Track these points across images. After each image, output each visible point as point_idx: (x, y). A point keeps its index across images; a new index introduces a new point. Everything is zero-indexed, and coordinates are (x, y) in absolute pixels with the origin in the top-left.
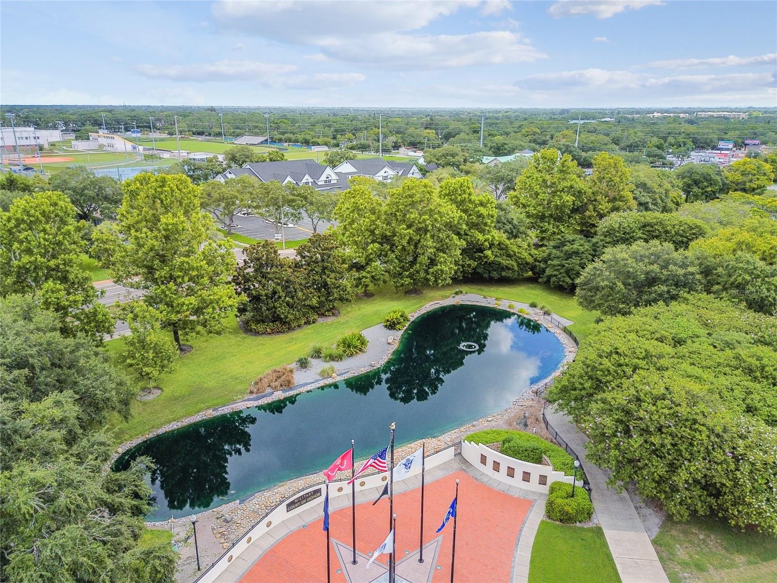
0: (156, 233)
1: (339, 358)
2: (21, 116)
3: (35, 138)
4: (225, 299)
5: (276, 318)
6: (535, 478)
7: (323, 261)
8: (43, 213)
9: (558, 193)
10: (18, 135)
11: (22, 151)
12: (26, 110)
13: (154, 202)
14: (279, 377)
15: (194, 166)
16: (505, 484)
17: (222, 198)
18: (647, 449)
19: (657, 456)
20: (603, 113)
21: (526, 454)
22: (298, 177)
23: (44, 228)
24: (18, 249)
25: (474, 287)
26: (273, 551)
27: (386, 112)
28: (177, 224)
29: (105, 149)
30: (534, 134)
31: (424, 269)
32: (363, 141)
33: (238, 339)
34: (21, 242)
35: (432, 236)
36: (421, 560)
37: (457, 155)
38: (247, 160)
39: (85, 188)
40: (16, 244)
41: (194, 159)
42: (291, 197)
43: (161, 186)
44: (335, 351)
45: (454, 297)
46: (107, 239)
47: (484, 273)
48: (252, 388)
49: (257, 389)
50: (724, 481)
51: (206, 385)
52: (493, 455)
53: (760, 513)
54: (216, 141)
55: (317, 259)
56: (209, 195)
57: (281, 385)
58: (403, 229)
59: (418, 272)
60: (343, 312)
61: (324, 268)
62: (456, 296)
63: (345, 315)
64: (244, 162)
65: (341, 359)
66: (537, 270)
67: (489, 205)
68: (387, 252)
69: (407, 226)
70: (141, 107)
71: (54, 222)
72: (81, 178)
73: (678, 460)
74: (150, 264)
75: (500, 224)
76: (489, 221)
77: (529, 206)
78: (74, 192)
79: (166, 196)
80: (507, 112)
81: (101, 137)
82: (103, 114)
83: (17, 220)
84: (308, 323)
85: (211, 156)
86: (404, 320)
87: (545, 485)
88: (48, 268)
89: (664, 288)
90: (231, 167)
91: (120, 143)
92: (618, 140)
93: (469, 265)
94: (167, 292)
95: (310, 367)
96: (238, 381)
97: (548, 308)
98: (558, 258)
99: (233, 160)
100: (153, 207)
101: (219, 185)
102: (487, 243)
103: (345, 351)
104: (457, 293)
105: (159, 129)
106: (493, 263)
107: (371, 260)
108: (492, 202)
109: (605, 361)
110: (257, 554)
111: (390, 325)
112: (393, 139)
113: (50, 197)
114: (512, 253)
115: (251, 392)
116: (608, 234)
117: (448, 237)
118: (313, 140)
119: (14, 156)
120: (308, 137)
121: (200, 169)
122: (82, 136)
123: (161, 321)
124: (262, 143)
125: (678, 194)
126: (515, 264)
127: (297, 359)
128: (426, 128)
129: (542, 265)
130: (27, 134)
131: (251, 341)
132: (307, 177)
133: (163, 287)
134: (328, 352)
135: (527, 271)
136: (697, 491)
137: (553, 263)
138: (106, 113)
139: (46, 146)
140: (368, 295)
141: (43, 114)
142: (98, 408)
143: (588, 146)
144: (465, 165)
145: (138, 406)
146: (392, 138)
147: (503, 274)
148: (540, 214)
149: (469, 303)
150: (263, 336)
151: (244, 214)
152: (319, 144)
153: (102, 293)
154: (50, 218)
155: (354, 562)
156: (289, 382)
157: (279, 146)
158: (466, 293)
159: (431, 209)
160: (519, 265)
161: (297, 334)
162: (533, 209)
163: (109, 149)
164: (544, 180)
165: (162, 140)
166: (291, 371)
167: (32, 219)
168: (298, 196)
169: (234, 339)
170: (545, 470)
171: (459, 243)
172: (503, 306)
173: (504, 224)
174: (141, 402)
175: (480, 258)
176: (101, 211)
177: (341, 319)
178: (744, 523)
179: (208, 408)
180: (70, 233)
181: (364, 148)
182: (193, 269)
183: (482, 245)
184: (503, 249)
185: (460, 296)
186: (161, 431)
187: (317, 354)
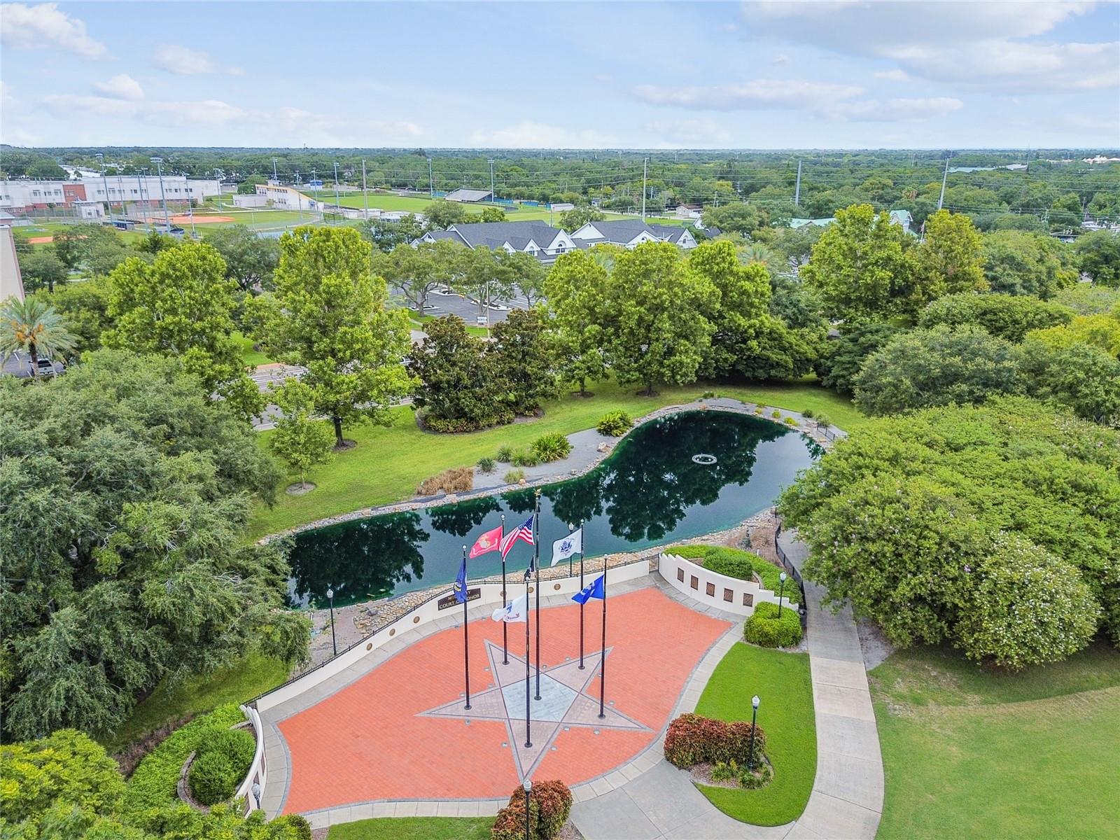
0: (316, 296)
1: (532, 463)
2: (171, 161)
3: (186, 190)
4: (394, 380)
5: (460, 413)
6: (738, 598)
7: (523, 344)
8: (191, 267)
9: (870, 267)
10: (166, 186)
11: (170, 208)
12: (177, 154)
13: (316, 260)
14: (455, 479)
15: (383, 227)
16: (703, 604)
17: (412, 266)
18: (865, 559)
19: (877, 568)
20: (1011, 156)
21: (730, 568)
22: (519, 244)
23: (191, 284)
24: (162, 307)
25: (733, 390)
26: (418, 646)
27: (670, 156)
28: (340, 287)
29: (274, 206)
30: (884, 187)
31: (657, 360)
32: (623, 197)
33: (413, 437)
34: (164, 301)
35: (671, 317)
36: (582, 667)
37: (750, 215)
38: (454, 220)
39: (244, 253)
40: (159, 302)
41: (388, 220)
42: (501, 267)
43: (324, 241)
44: (528, 453)
45: (700, 401)
46: (261, 305)
47: (746, 371)
48: (420, 488)
49: (425, 492)
50: (957, 601)
51: (367, 483)
52: (691, 569)
53: (997, 641)
54: (423, 196)
55: (515, 341)
56: (397, 264)
57: (456, 488)
58: (631, 305)
59: (649, 364)
60: (548, 413)
61: (525, 354)
62: (704, 400)
63: (550, 416)
64: (450, 223)
65: (534, 464)
66: (822, 370)
67: (758, 279)
68: (610, 336)
69: (637, 303)
70: (327, 150)
71: (202, 279)
72: (240, 239)
73: (901, 573)
74: (308, 335)
75: (777, 307)
76: (757, 300)
77: (827, 284)
78: (230, 257)
79: (329, 252)
80: (857, 155)
81: (271, 191)
82: (275, 160)
83: (162, 274)
84: (500, 423)
85: (407, 214)
86: (625, 425)
87: (751, 606)
88: (194, 332)
89: (965, 387)
90: (432, 230)
91: (294, 198)
92: (1012, 197)
93: (726, 360)
94: (325, 369)
95: (495, 471)
96: (406, 480)
97: (826, 417)
98: (849, 352)
99: (435, 221)
100: (315, 266)
101: (411, 251)
102: (752, 331)
103: (539, 455)
104: (705, 397)
105: (347, 181)
106: (759, 358)
107: (589, 347)
108: (762, 275)
109: (843, 463)
110: (399, 647)
111: (604, 430)
112: (669, 193)
113: (198, 250)
114: (787, 345)
115: (419, 493)
116: (930, 323)
117: (693, 318)
118: (554, 196)
119: (159, 214)
120: (547, 192)
121: (390, 231)
122: (247, 189)
123: (317, 401)
124: (483, 199)
125: (1072, 274)
126: (790, 360)
127: (479, 460)
128: (720, 179)
129: (829, 363)
130: (177, 184)
131: (429, 440)
132: (532, 244)
133: (321, 362)
134: (518, 455)
135: (807, 371)
136: (923, 612)
137: (842, 359)
138: (281, 158)
139: (200, 201)
140: (585, 395)
141: (197, 159)
142: (238, 480)
143: (960, 204)
144: (760, 230)
145: (287, 500)
146: (667, 192)
147: (773, 372)
148: (843, 296)
149: (720, 409)
150: (445, 435)
151: (444, 292)
152: (561, 202)
153: (252, 368)
154: (197, 273)
155: (506, 662)
156: (466, 485)
157: (507, 203)
158: (719, 397)
159: (671, 281)
160: (795, 361)
161: (487, 435)
162: (832, 288)
163: (280, 206)
164: (851, 249)
165: (350, 195)
166: (470, 473)
167: (178, 273)
168: (510, 266)
169: (407, 437)
170: (752, 587)
171: (707, 327)
172: (766, 414)
173: (786, 307)
174: (290, 496)
175: (742, 350)
176: (262, 283)
177: (545, 421)
178: (980, 654)
179: (367, 507)
180: (219, 292)
181: (623, 206)
182: (357, 341)
183: (746, 332)
184: (775, 339)
185: (710, 400)
186: (309, 527)
187: (505, 457)
